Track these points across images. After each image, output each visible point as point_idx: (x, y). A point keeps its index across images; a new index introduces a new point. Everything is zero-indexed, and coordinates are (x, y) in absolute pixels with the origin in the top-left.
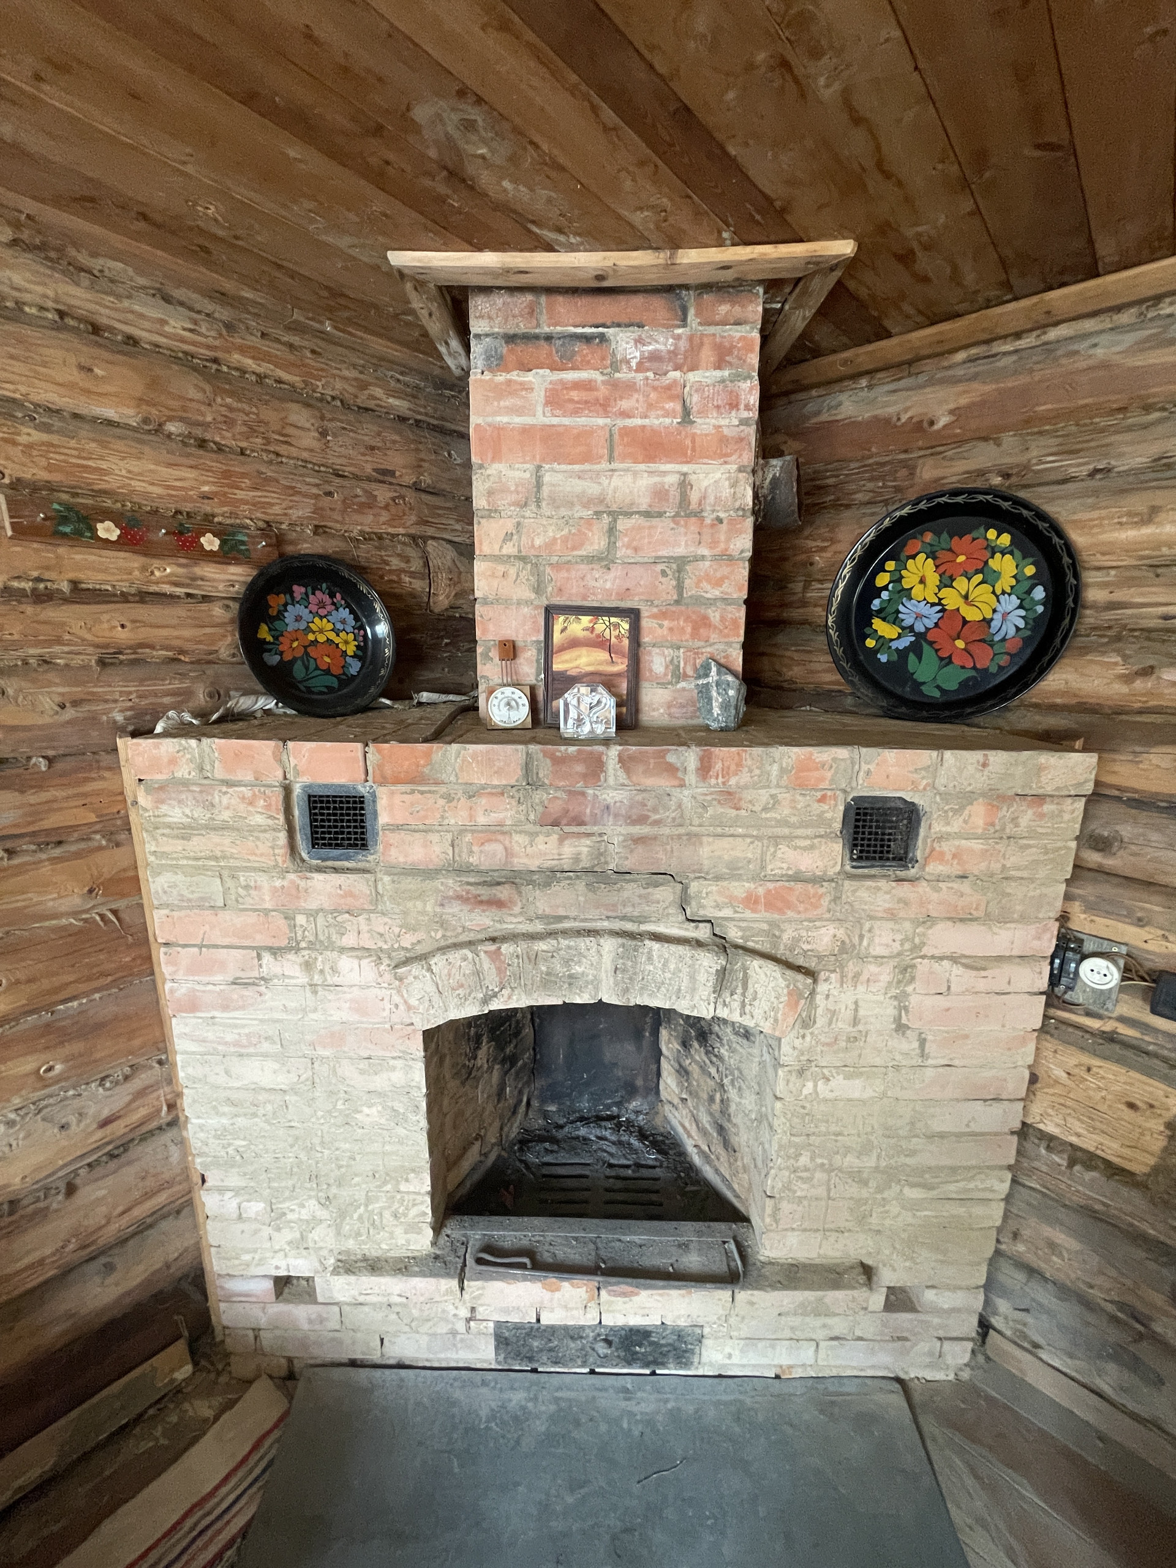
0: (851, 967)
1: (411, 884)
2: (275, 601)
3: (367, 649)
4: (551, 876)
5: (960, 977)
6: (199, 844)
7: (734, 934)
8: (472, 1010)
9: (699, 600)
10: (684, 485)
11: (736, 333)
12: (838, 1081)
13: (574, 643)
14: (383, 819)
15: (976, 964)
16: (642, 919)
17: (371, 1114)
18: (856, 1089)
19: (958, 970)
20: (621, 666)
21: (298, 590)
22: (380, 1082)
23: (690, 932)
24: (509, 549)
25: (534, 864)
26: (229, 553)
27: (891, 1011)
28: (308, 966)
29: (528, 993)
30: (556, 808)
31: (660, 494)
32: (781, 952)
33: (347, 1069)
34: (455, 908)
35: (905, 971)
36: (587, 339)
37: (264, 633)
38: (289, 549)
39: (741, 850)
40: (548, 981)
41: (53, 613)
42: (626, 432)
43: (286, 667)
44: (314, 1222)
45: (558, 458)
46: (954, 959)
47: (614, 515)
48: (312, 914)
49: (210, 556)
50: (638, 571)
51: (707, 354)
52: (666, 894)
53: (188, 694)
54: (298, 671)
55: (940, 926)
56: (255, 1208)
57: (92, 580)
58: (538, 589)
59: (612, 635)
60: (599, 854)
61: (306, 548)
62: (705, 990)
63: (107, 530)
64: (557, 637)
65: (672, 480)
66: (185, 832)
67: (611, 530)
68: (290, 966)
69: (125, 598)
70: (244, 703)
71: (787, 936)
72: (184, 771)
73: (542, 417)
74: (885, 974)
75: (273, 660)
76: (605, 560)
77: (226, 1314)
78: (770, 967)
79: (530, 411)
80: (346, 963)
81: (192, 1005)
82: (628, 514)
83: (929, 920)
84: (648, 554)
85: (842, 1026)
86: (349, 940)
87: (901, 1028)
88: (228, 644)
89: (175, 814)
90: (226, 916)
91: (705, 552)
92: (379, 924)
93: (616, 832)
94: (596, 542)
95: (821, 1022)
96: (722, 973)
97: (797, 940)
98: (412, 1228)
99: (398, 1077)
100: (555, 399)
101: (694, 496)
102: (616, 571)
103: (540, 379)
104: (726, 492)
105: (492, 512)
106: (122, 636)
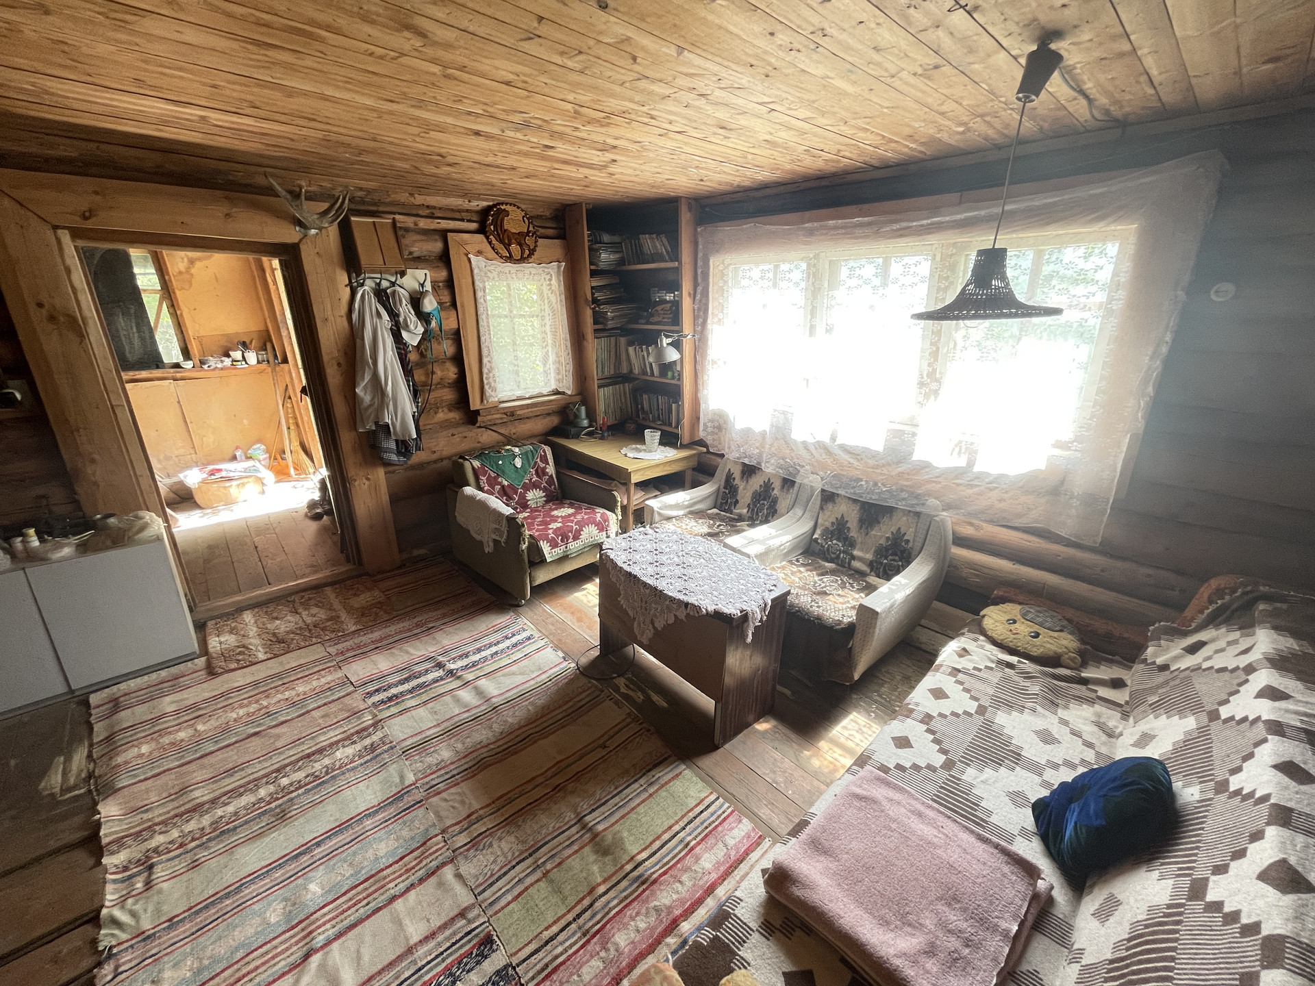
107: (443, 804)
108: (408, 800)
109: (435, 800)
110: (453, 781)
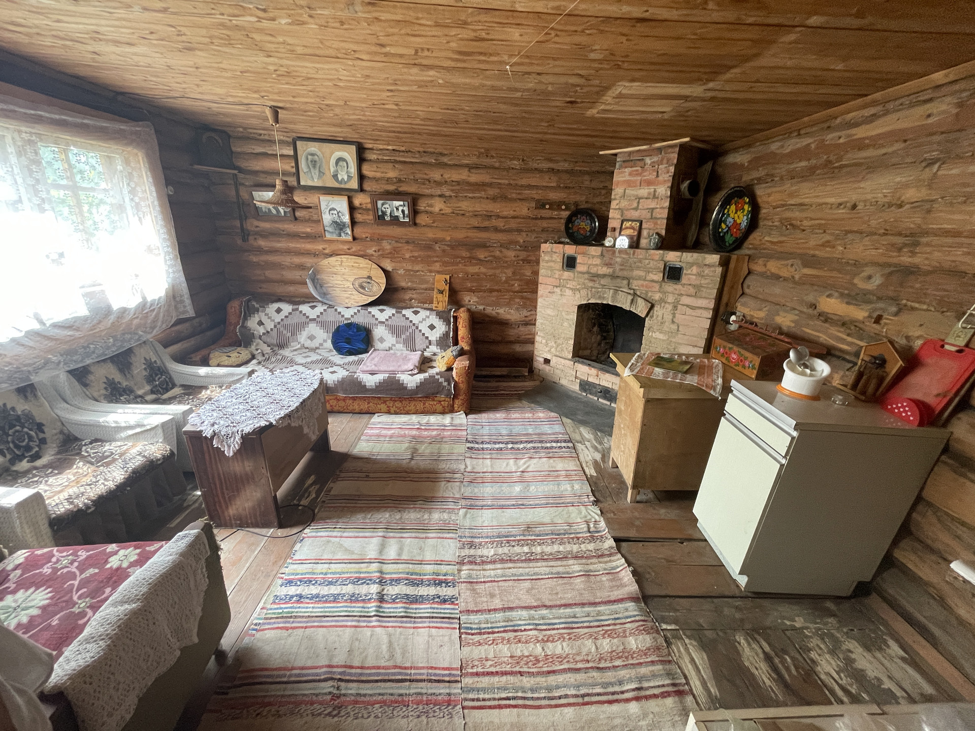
0: (663, 305)
1: (580, 275)
2: (574, 219)
3: (592, 230)
4: (604, 276)
5: (689, 311)
6: (549, 264)
7: (638, 293)
8: (585, 302)
9: (656, 218)
10: (655, 191)
11: (672, 155)
12: (657, 333)
13: (627, 228)
14: (578, 261)
15: (693, 308)
16: (621, 287)
17: (566, 324)
18: (661, 336)
19: (688, 309)
20: (636, 233)
21: (579, 216)
22: (568, 317)
23: (629, 291)
24: (617, 207)
25: (602, 273)
26: (566, 210)
27: (671, 317)
28: (561, 290)
29: (596, 299)
30: (607, 262)
31: (649, 194)
32: (647, 299)
33: (563, 314)
34: (587, 281)
35: (675, 308)
36: (639, 160)
37: (570, 225)
38: (579, 207)
39: (642, 273)
40: (600, 298)
41: (537, 221)
42: (645, 180)
43: (573, 233)
44: (552, 347)
45: (629, 186)
46: (688, 306)
47: (640, 199)
48: (564, 280)
49: (563, 210)
50: (643, 211)
51: (665, 161)
52: (625, 282)
53: (554, 237)
54: (576, 234)
55: (684, 297)
56: (544, 341)
57: (543, 216)
58: (622, 216)
59: (635, 226)
60: (614, 272)
61: (582, 207)
62: (628, 304)
63: (547, 207)
64: (624, 226)
65: (653, 190)
66: (547, 262)
67: (638, 202)
68: (558, 290)
69: (548, 218)
70: (563, 240)
71: (650, 294)
72: (549, 250)
73: (628, 178)
74: (670, 307)
75: (571, 231)
76: (636, 209)
77: (536, 365)
78: (643, 301)
79: (625, 177)
80: (567, 290)
81: (542, 296)
82: (642, 198)
83: (681, 295)
84: (646, 207)
85: (660, 318)
86: (568, 286)
87: (673, 322)
88: (563, 228)
89: (547, 258)
90: (551, 279)
91: (658, 206)
92: (574, 283)
93: (618, 267)
94: (635, 205)
95: (655, 317)
96: (632, 300)
97: (651, 296)
98: (569, 352)
99: (571, 316)
100: (630, 174)
101: (657, 194)
102: (639, 211)
103: (628, 170)
104: (664, 192)
105: (615, 199)
106: (546, 225)
107: (455, 492)
108: (469, 502)
109: (457, 496)
110: (444, 500)
